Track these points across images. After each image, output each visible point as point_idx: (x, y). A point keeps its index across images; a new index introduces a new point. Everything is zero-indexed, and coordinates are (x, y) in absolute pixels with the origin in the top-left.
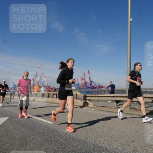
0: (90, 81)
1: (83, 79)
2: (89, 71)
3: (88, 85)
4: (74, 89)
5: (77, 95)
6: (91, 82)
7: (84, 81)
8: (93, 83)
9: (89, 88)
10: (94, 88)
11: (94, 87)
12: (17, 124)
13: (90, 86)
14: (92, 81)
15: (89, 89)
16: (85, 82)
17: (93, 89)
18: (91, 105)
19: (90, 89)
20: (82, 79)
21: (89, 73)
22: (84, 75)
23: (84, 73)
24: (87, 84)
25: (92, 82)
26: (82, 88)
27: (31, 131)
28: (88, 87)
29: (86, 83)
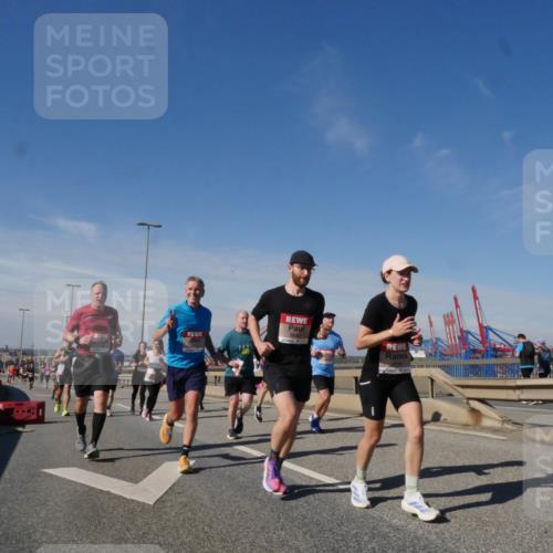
0: (481, 326)
1: (453, 322)
2: (474, 290)
3: (475, 342)
4: (420, 359)
5: (432, 381)
6: (484, 330)
7: (456, 328)
8: (491, 336)
9: (478, 355)
10: (497, 352)
11: (496, 350)
12: (224, 487)
13: (480, 347)
14: (488, 328)
15: (477, 358)
16: (461, 330)
17: (496, 357)
18: (490, 418)
19: (483, 357)
20: (449, 320)
21: (476, 298)
22: (457, 306)
23: (456, 299)
24: (470, 337)
25: (491, 329)
26: (452, 356)
27: (272, 511)
28: (475, 351)
29: (464, 335)
